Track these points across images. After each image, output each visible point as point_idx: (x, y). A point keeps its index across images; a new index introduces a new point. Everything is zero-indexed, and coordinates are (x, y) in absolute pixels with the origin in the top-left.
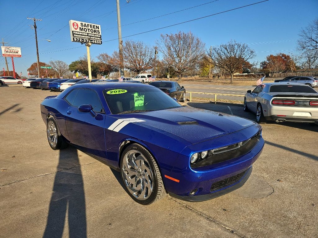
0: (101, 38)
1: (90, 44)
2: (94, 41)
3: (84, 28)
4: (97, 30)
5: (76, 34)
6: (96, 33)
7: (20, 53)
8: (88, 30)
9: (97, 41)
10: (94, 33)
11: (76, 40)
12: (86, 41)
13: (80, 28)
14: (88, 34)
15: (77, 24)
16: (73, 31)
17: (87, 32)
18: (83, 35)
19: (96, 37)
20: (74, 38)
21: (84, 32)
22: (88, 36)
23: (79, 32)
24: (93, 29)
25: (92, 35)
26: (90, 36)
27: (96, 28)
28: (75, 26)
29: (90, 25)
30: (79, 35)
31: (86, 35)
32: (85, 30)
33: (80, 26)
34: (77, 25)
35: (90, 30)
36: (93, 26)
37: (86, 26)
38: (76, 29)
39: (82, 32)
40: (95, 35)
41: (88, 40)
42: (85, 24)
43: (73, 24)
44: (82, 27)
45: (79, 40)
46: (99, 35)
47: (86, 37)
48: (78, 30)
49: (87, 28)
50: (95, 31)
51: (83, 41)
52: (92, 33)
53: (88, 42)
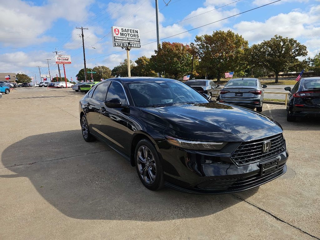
0: (140, 41)
1: (129, 48)
2: (134, 45)
3: (124, 33)
4: (136, 34)
5: (117, 39)
7: (70, 60)
8: (128, 35)
9: (136, 45)
10: (133, 37)
11: (117, 44)
12: (126, 45)
13: (121, 33)
14: (128, 38)
15: (118, 30)
16: (114, 37)
17: (127, 37)
18: (123, 40)
19: (135, 41)
20: (115, 43)
21: (124, 37)
22: (128, 40)
23: (120, 37)
24: (133, 34)
25: (132, 40)
26: (130, 41)
27: (135, 32)
28: (116, 32)
29: (129, 30)
30: (119, 40)
31: (126, 40)
32: (126, 35)
33: (120, 31)
34: (118, 31)
35: (130, 35)
36: (132, 31)
37: (126, 31)
38: (117, 34)
39: (123, 37)
41: (128, 45)
42: (125, 29)
43: (115, 30)
44: (123, 32)
45: (120, 45)
46: (138, 39)
47: (126, 41)
48: (119, 35)
49: (127, 33)
51: (124, 46)
52: (132, 38)
53: (128, 46)
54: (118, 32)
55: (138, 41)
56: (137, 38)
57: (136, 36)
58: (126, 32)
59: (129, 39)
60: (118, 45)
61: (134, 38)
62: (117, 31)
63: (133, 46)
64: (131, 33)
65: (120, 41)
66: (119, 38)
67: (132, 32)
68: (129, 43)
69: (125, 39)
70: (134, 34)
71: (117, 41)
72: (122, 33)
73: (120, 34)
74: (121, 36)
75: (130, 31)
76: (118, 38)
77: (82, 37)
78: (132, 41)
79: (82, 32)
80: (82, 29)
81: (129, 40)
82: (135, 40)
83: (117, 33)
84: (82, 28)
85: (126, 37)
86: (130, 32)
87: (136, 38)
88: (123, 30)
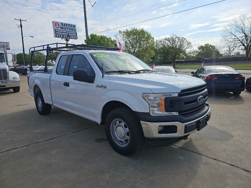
0: (77, 34)
1: (68, 39)
2: (72, 37)
3: (63, 27)
4: (74, 28)
5: (58, 32)
6: (73, 31)
8: (67, 28)
9: (74, 37)
10: (71, 31)
14: (67, 31)
15: (58, 24)
16: (55, 30)
17: (66, 30)
18: (63, 33)
19: (73, 34)
20: (56, 35)
21: (64, 30)
23: (60, 30)
24: (71, 28)
26: (69, 33)
29: (68, 25)
30: (60, 32)
31: (65, 33)
32: (65, 28)
33: (60, 25)
34: (59, 25)
35: (68, 29)
38: (58, 28)
39: (62, 30)
40: (72, 32)
42: (64, 24)
44: (63, 26)
46: (75, 32)
48: (59, 29)
49: (66, 27)
50: (72, 29)
51: (63, 37)
52: (69, 31)
53: (67, 37)
55: (76, 34)
57: (74, 30)
58: (65, 26)
60: (59, 36)
65: (60, 33)
68: (68, 35)
71: (58, 33)
72: (62, 26)
73: (60, 27)
75: (69, 26)
76: (58, 31)
77: (20, 28)
79: (21, 23)
81: (68, 33)
83: (58, 26)
84: (20, 19)
85: (65, 30)
88: (63, 25)
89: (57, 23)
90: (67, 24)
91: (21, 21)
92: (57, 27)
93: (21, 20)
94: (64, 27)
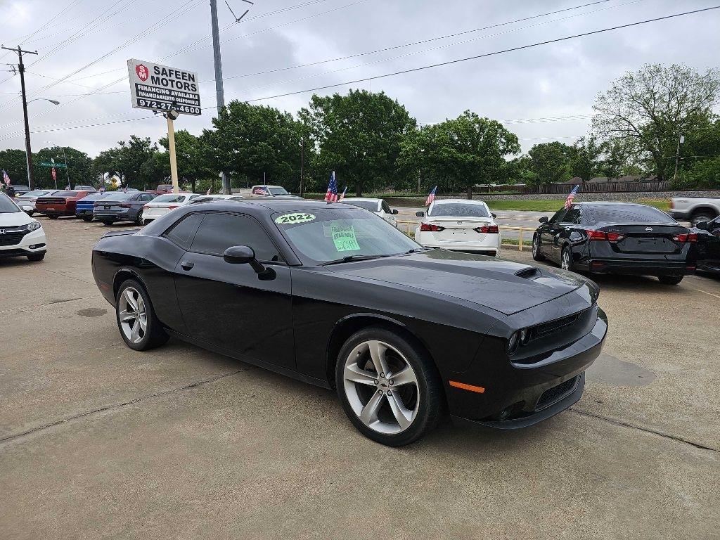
0: (199, 100)
1: (174, 113)
2: (184, 107)
3: (161, 77)
4: (191, 83)
5: (143, 91)
6: (189, 90)
8: (170, 82)
9: (190, 107)
10: (183, 90)
11: (143, 104)
12: (167, 107)
13: (153, 77)
14: (170, 91)
15: (146, 68)
16: (136, 85)
17: (169, 87)
18: (159, 94)
19: (188, 99)
20: (139, 100)
21: (161, 86)
22: (170, 95)
23: (151, 87)
24: (183, 81)
25: (179, 95)
26: (175, 97)
27: (187, 78)
28: (140, 73)
29: (174, 73)
30: (149, 92)
31: (166, 95)
32: (165, 82)
33: (152, 73)
34: (147, 72)
35: (174, 83)
36: (180, 74)
37: (166, 74)
38: (144, 79)
39: (158, 86)
40: (186, 94)
41: (170, 105)
42: (164, 69)
44: (157, 76)
45: (151, 105)
46: (195, 95)
47: (165, 98)
48: (149, 82)
49: (168, 78)
50: (186, 86)
51: (160, 108)
52: (178, 90)
53: (171, 109)
54: (145, 74)
55: (196, 100)
56: (191, 92)
57: (190, 88)
58: (164, 76)
59: (173, 93)
60: (146, 103)
61: (185, 91)
62: (144, 70)
63: (182, 109)
64: (178, 80)
65: (151, 95)
66: (149, 89)
67: (181, 77)
68: (173, 103)
69: (163, 92)
70: (185, 81)
71: (144, 94)
72: (155, 76)
73: (150, 78)
74: (154, 85)
75: (176, 75)
76: (145, 88)
77: (19, 75)
78: (180, 97)
79: (21, 59)
80: (20, 52)
81: (172, 96)
82: (188, 96)
83: (144, 76)
84: (20, 49)
85: (166, 87)
86: (177, 77)
87: (189, 92)
88: (159, 71)
89: (141, 65)
90: (170, 70)
91: (20, 55)
92: (141, 78)
93: (20, 51)
94: (163, 79)
